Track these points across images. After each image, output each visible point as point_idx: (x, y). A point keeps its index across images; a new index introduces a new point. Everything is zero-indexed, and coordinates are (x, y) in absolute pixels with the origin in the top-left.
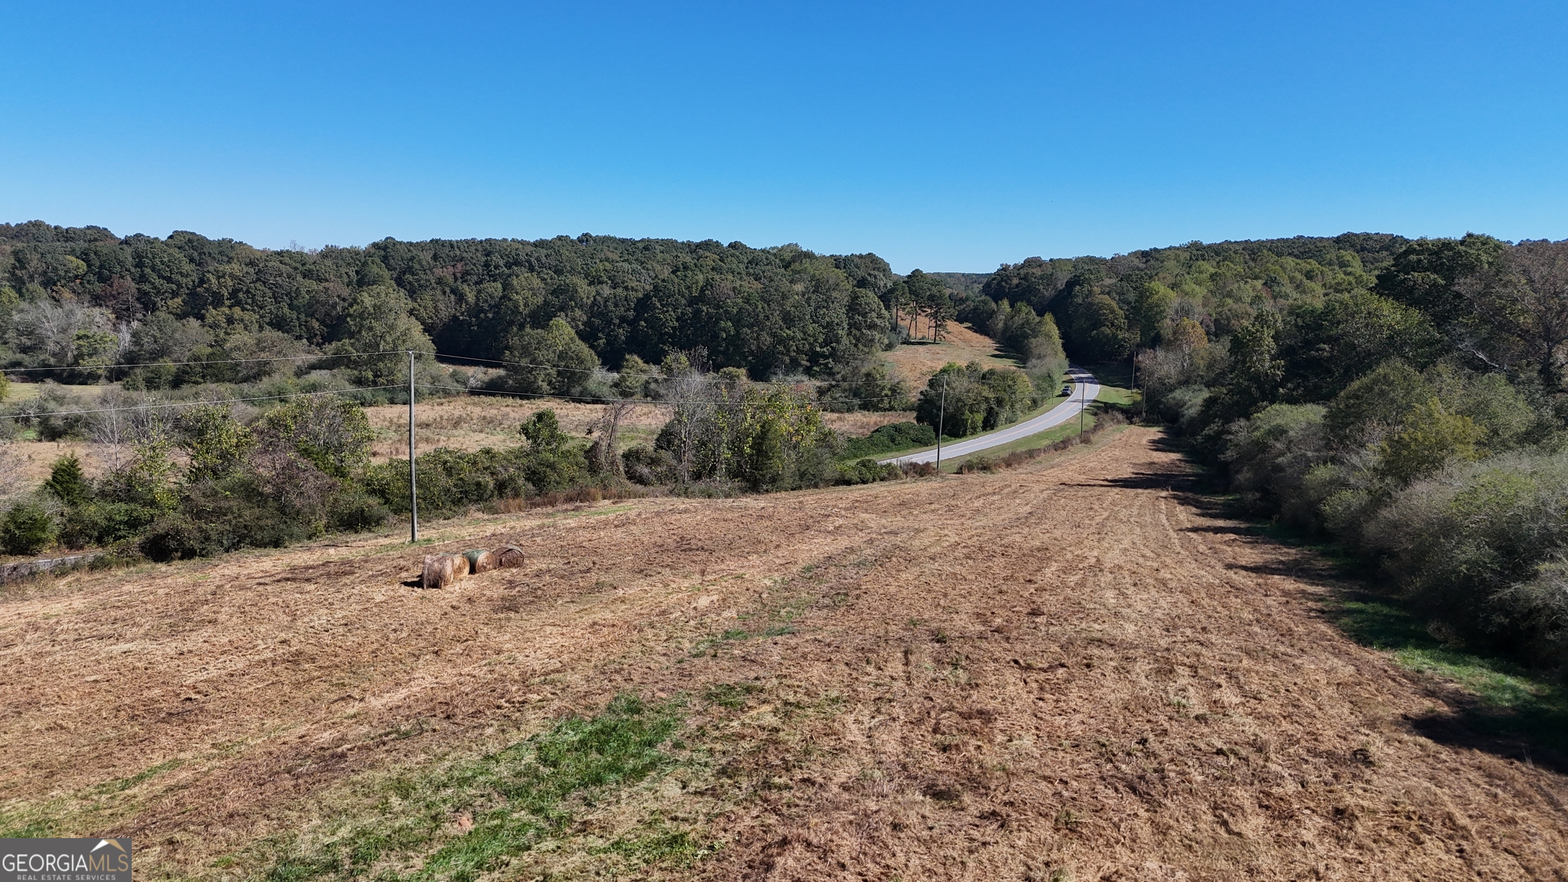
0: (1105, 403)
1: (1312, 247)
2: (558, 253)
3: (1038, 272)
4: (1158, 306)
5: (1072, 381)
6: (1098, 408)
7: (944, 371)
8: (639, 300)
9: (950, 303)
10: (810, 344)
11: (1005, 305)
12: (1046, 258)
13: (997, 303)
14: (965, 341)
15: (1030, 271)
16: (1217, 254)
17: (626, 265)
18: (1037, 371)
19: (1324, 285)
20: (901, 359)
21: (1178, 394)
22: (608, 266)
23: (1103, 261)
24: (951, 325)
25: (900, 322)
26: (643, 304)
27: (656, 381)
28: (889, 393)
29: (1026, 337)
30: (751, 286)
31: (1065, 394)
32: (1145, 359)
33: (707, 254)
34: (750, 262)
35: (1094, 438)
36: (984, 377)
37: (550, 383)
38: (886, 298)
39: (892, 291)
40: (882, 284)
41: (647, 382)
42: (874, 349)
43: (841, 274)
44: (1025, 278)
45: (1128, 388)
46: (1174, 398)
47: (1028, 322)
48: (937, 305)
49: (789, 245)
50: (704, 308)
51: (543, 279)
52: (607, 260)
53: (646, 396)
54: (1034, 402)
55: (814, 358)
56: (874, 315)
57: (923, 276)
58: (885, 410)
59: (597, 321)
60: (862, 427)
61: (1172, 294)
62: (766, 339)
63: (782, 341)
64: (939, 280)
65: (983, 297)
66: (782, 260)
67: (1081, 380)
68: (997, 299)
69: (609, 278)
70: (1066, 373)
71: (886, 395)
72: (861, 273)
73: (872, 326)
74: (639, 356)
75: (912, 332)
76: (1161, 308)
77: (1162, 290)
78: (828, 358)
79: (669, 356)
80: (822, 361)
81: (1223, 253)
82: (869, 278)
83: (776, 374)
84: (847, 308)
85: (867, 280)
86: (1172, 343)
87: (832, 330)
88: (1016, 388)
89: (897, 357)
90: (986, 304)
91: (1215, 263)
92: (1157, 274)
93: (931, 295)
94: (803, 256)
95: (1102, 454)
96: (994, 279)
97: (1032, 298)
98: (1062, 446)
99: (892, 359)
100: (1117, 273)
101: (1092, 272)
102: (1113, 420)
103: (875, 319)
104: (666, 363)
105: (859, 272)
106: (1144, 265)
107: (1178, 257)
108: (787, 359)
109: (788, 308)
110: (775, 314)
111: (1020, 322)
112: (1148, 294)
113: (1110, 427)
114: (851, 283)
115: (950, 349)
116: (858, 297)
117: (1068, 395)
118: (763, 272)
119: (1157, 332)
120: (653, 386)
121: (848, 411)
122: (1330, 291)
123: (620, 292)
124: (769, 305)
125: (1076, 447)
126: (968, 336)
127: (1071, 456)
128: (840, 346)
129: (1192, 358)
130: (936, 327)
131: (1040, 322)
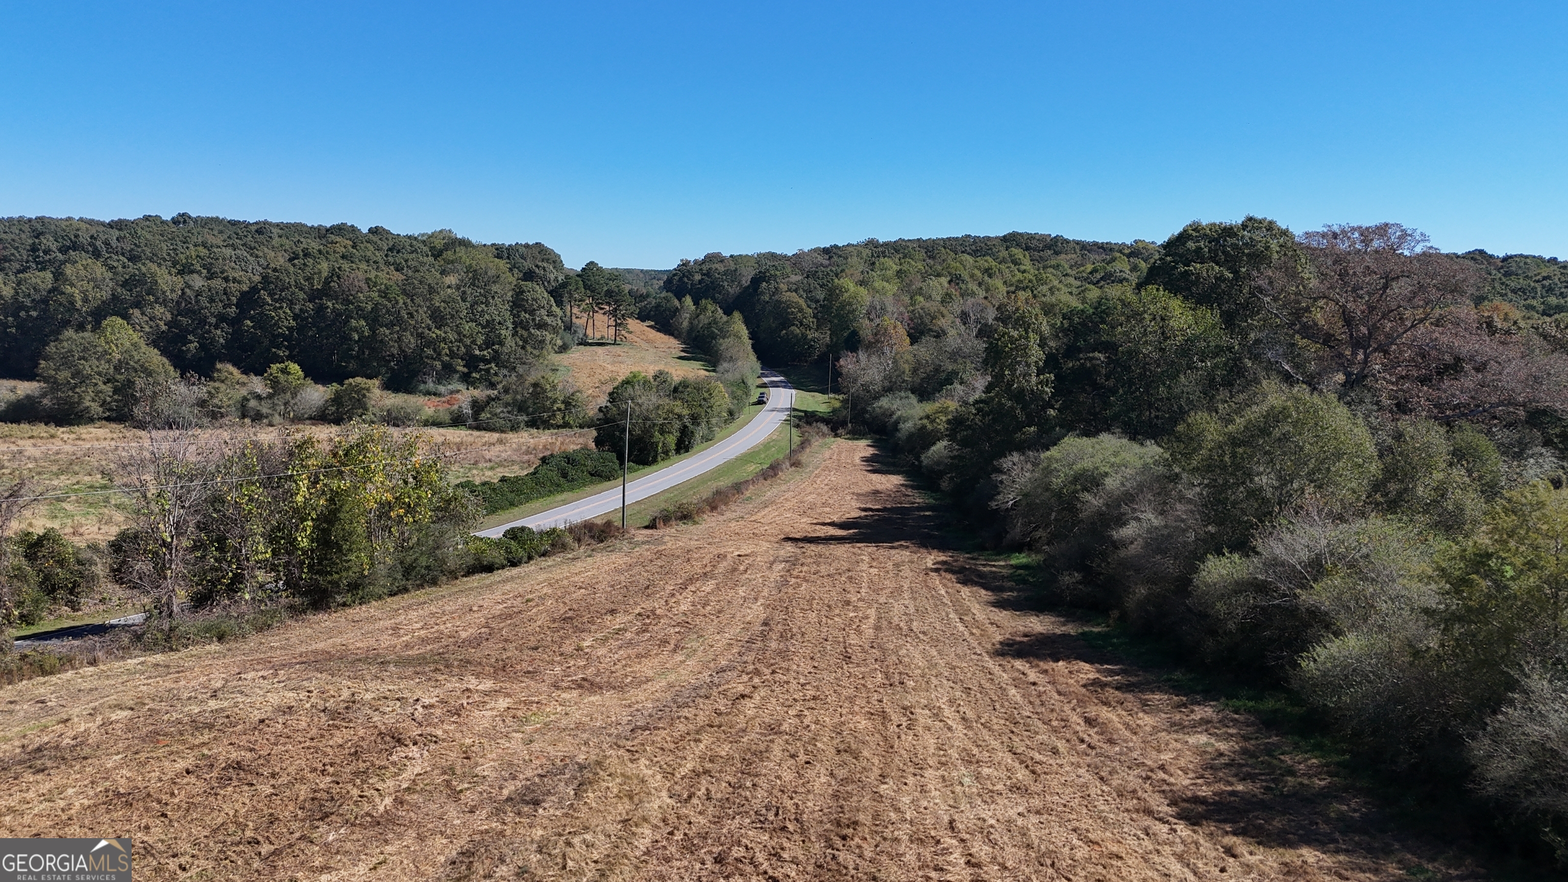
0: (805, 412)
1: (983, 245)
2: (134, 235)
3: (721, 268)
4: (850, 304)
5: (764, 386)
6: (800, 418)
7: (627, 382)
8: (243, 294)
9: (630, 300)
10: (465, 346)
11: (688, 300)
12: (726, 253)
13: (680, 300)
14: (648, 341)
15: (714, 266)
16: (897, 251)
17: (228, 252)
18: (729, 376)
19: (1005, 283)
20: (578, 362)
21: (884, 402)
22: (203, 252)
23: (785, 257)
24: (633, 324)
25: (574, 320)
26: (248, 299)
27: (259, 397)
28: (563, 407)
29: (714, 337)
30: (389, 277)
31: (761, 402)
32: (847, 363)
33: (338, 239)
34: (390, 250)
35: (804, 457)
36: (676, 390)
37: (103, 404)
38: (558, 293)
39: (564, 285)
40: (552, 277)
41: (245, 399)
42: (545, 352)
43: (503, 264)
44: (708, 274)
45: (823, 392)
46: (880, 408)
47: (715, 322)
48: (616, 302)
49: (441, 231)
50: (330, 304)
51: (111, 268)
52: (204, 245)
53: (244, 416)
54: (731, 413)
55: (472, 362)
56: (543, 312)
57: (600, 269)
58: (559, 427)
59: (184, 321)
60: (528, 452)
61: (862, 291)
62: (410, 341)
63: (430, 343)
64: (616, 275)
65: (664, 294)
66: (432, 249)
67: (775, 385)
68: (680, 296)
69: (204, 266)
70: (759, 377)
71: (559, 409)
72: (528, 264)
73: (542, 326)
74: (234, 365)
75: (590, 332)
76: (854, 307)
77: (852, 287)
78: (490, 363)
79: (278, 365)
80: (482, 366)
81: (902, 251)
82: (537, 270)
83: (425, 383)
84: (511, 304)
85: (535, 272)
86: (874, 346)
87: (493, 330)
88: (712, 401)
89: (571, 361)
90: (668, 301)
91: (897, 260)
92: (843, 271)
93: (608, 291)
94: (457, 243)
95: (818, 482)
96: (675, 275)
97: (717, 295)
98: (771, 473)
99: (566, 363)
100: (802, 270)
101: (777, 269)
102: (817, 434)
103: (545, 318)
104: (271, 374)
105: (525, 264)
106: (828, 262)
107: (859, 254)
108: (438, 364)
109: (437, 304)
110: (420, 311)
111: (706, 321)
112: (837, 291)
113: (816, 442)
114: (516, 275)
115: (632, 352)
116: (524, 291)
117: (765, 403)
118: (406, 261)
119: (855, 333)
120: (253, 403)
121: (511, 430)
122: (1013, 289)
123: (217, 283)
124: (412, 300)
125: (787, 472)
126: (651, 336)
127: (784, 488)
128: (504, 348)
129: (895, 362)
130: (615, 326)
131: (727, 322)
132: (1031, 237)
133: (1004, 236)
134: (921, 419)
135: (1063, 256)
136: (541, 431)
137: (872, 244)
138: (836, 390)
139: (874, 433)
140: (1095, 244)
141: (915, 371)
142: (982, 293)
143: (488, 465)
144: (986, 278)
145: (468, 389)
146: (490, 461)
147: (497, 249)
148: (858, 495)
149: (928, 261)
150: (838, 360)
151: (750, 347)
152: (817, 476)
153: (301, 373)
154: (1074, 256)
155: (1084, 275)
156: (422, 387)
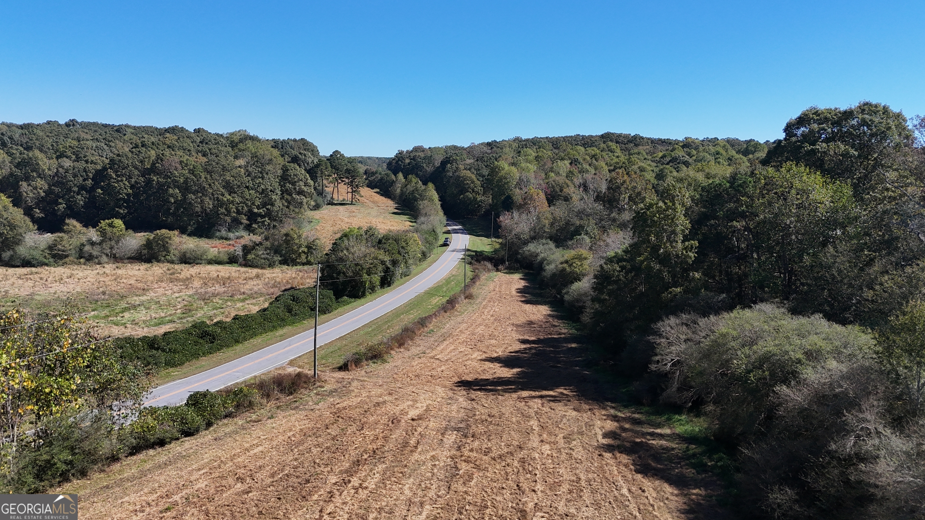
0: (476, 252)
1: (589, 140)
3: (422, 155)
4: (506, 178)
5: (448, 232)
6: (472, 257)
7: (345, 234)
8: (97, 171)
9: (363, 175)
10: (247, 206)
11: (400, 176)
12: (426, 146)
13: (395, 175)
14: (374, 202)
15: (417, 154)
16: (535, 144)
18: (425, 227)
19: (607, 164)
20: (326, 217)
21: (532, 247)
22: (75, 143)
23: (463, 148)
24: (366, 191)
25: (324, 189)
26: (100, 175)
27: (93, 244)
28: (306, 250)
29: (416, 199)
30: (197, 160)
31: (445, 244)
32: (505, 219)
33: (170, 136)
34: (201, 142)
35: (474, 290)
36: (380, 242)
38: (313, 171)
39: (317, 166)
40: (310, 160)
41: (83, 245)
42: (303, 210)
43: (276, 152)
44: (414, 159)
45: (488, 236)
46: (529, 251)
47: (417, 189)
48: (352, 177)
49: (239, 131)
50: (155, 178)
51: (12, 154)
53: (81, 257)
54: (424, 254)
55: (252, 217)
56: (302, 183)
57: (342, 156)
58: (304, 264)
59: (57, 190)
60: (274, 286)
61: (513, 169)
62: (209, 203)
63: (223, 205)
65: (387, 172)
66: (230, 142)
67: (456, 232)
68: (396, 173)
69: (73, 153)
70: (445, 226)
71: (304, 252)
72: (295, 152)
73: (301, 192)
74: (77, 221)
75: (335, 196)
76: (508, 180)
77: (507, 167)
78: (265, 218)
79: (107, 221)
80: (259, 220)
81: (537, 144)
82: (300, 156)
83: (220, 231)
84: (279, 178)
85: (298, 157)
86: (522, 207)
87: (267, 195)
88: (409, 248)
89: (321, 216)
90: (388, 176)
91: (535, 150)
92: (500, 156)
93: (347, 169)
94: (248, 138)
95: (486, 313)
96: (394, 159)
97: (419, 172)
98: (449, 306)
99: (318, 217)
100: (474, 156)
101: (457, 155)
102: (484, 270)
103: (303, 187)
104: (101, 227)
105: (293, 152)
106: (490, 151)
107: (510, 146)
108: (228, 219)
109: (228, 178)
110: (216, 183)
111: (412, 189)
112: (497, 170)
113: (484, 276)
114: (286, 159)
115: (362, 210)
116: (288, 170)
117: (448, 245)
118: (210, 150)
119: (509, 198)
120: (87, 248)
121: (269, 267)
122: (612, 168)
123: (81, 165)
124: (211, 176)
125: (462, 304)
126: (376, 198)
127: (459, 319)
128: (274, 208)
129: (538, 218)
130: (352, 192)
131: (425, 189)
132: (620, 135)
133: (602, 135)
134: (562, 263)
135: (641, 147)
136: (290, 267)
137: (517, 140)
138: (498, 237)
139: (524, 268)
140: (660, 140)
141: (552, 224)
142: (593, 171)
143: (242, 297)
144: (594, 161)
145: (249, 235)
146: (244, 293)
147: (275, 142)
148: (517, 326)
149: (555, 150)
150: (499, 218)
151: (439, 207)
152: (485, 307)
153: (123, 226)
154: (648, 147)
155: (658, 159)
156: (218, 234)
